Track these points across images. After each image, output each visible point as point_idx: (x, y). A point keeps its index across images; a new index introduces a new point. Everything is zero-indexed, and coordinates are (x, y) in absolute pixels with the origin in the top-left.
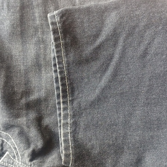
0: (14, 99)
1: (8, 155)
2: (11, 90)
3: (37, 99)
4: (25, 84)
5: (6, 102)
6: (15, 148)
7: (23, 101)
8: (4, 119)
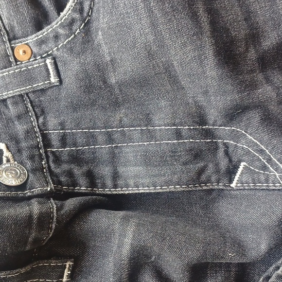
0: (236, 55)
1: (245, 168)
2: (226, 37)
3: (277, 43)
4: (245, 20)
5: (226, 63)
6: (261, 152)
7: (252, 54)
8: (229, 98)
